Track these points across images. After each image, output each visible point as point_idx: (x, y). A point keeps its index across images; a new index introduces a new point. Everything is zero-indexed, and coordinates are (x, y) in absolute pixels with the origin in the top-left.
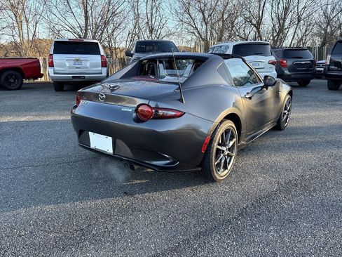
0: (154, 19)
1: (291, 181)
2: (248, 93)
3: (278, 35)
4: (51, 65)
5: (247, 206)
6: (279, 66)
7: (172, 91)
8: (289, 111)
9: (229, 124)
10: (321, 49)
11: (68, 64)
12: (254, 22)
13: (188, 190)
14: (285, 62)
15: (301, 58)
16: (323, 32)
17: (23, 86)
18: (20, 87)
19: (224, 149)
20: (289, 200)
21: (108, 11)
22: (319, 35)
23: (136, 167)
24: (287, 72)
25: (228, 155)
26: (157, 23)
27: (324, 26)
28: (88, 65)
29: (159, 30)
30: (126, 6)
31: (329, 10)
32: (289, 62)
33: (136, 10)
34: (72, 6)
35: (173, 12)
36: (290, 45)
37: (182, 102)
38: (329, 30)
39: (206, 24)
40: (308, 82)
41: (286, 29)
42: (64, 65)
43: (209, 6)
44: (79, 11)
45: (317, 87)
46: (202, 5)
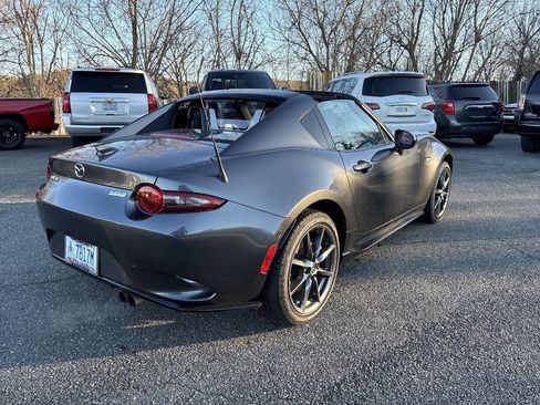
0: (243, 38)
1: (434, 325)
2: (360, 163)
3: (444, 62)
4: (67, 109)
5: (343, 380)
6: (440, 112)
7: (208, 158)
8: (446, 190)
9: (321, 219)
10: (513, 84)
11: (93, 109)
12: (405, 42)
13: (240, 341)
14: (450, 105)
15: (478, 99)
16: (517, 57)
17: (26, 144)
18: (20, 146)
19: (310, 264)
20: (425, 367)
21: (170, 24)
22: (510, 62)
23: (137, 301)
24: (454, 122)
25: (319, 275)
26: (247, 44)
27: (519, 48)
28: (127, 111)
29: (252, 54)
30: (199, 17)
31: (527, 23)
32: (458, 107)
33: (215, 24)
34: (113, 16)
35: (274, 25)
36: (464, 78)
37: (223, 180)
38: (526, 55)
39: (327, 44)
40: (490, 138)
41: (456, 53)
42: (87, 110)
43: (331, 17)
44: (123, 25)
45: (504, 146)
46: (321, 15)
